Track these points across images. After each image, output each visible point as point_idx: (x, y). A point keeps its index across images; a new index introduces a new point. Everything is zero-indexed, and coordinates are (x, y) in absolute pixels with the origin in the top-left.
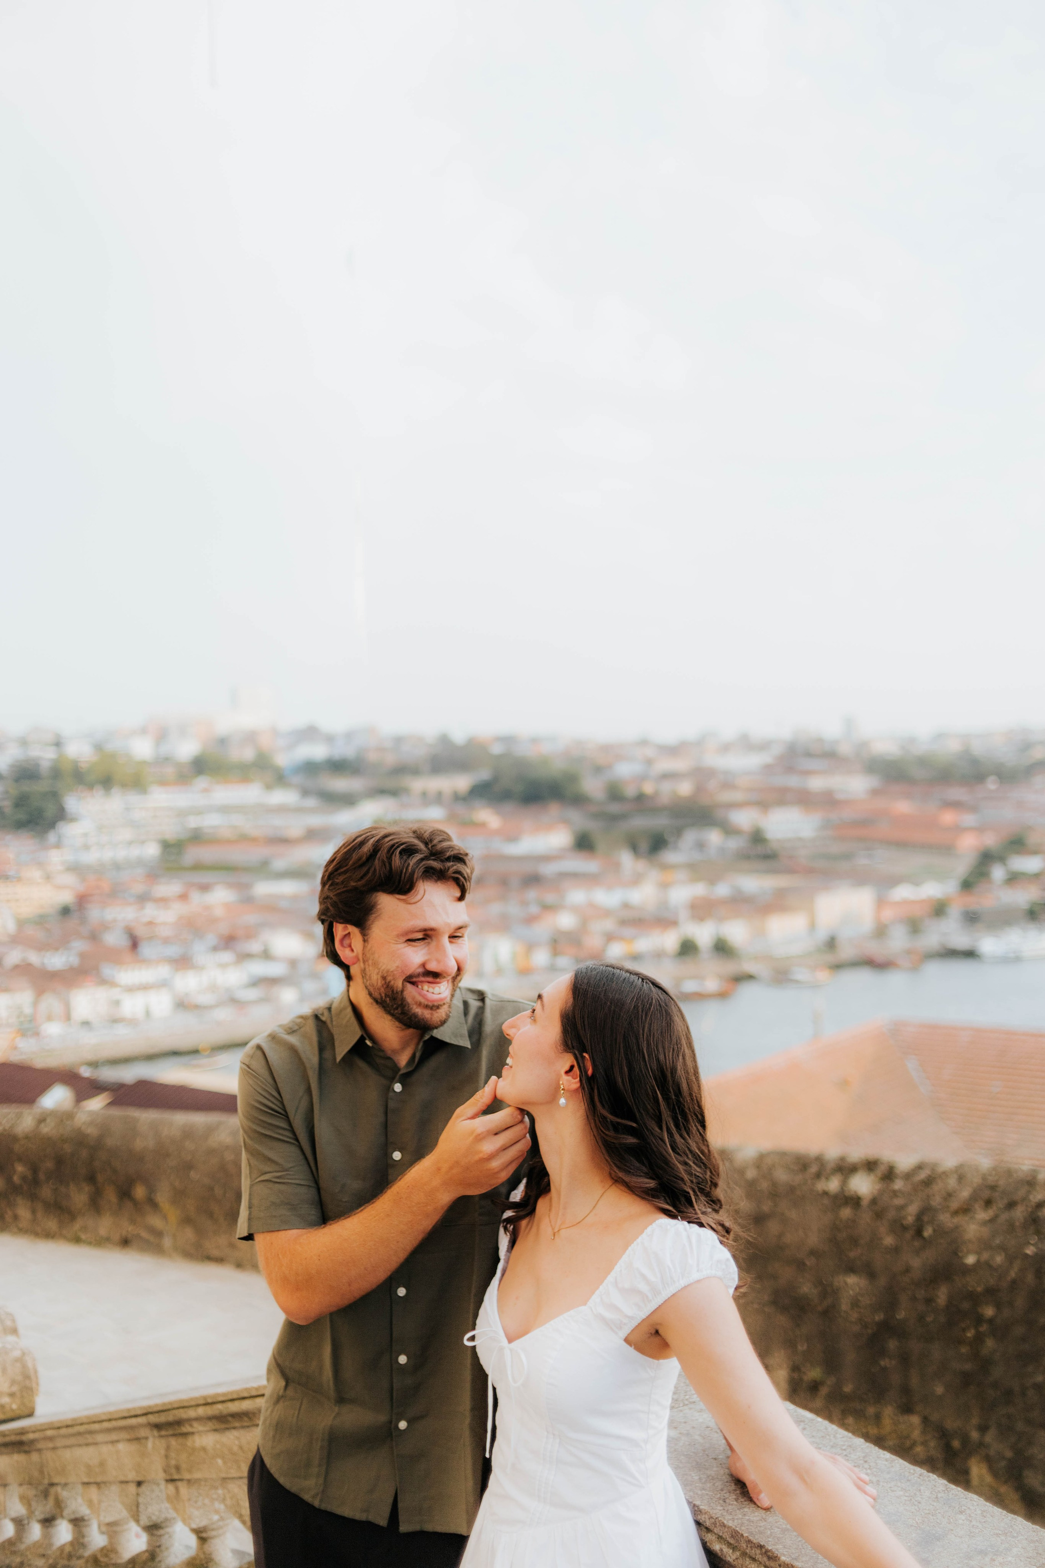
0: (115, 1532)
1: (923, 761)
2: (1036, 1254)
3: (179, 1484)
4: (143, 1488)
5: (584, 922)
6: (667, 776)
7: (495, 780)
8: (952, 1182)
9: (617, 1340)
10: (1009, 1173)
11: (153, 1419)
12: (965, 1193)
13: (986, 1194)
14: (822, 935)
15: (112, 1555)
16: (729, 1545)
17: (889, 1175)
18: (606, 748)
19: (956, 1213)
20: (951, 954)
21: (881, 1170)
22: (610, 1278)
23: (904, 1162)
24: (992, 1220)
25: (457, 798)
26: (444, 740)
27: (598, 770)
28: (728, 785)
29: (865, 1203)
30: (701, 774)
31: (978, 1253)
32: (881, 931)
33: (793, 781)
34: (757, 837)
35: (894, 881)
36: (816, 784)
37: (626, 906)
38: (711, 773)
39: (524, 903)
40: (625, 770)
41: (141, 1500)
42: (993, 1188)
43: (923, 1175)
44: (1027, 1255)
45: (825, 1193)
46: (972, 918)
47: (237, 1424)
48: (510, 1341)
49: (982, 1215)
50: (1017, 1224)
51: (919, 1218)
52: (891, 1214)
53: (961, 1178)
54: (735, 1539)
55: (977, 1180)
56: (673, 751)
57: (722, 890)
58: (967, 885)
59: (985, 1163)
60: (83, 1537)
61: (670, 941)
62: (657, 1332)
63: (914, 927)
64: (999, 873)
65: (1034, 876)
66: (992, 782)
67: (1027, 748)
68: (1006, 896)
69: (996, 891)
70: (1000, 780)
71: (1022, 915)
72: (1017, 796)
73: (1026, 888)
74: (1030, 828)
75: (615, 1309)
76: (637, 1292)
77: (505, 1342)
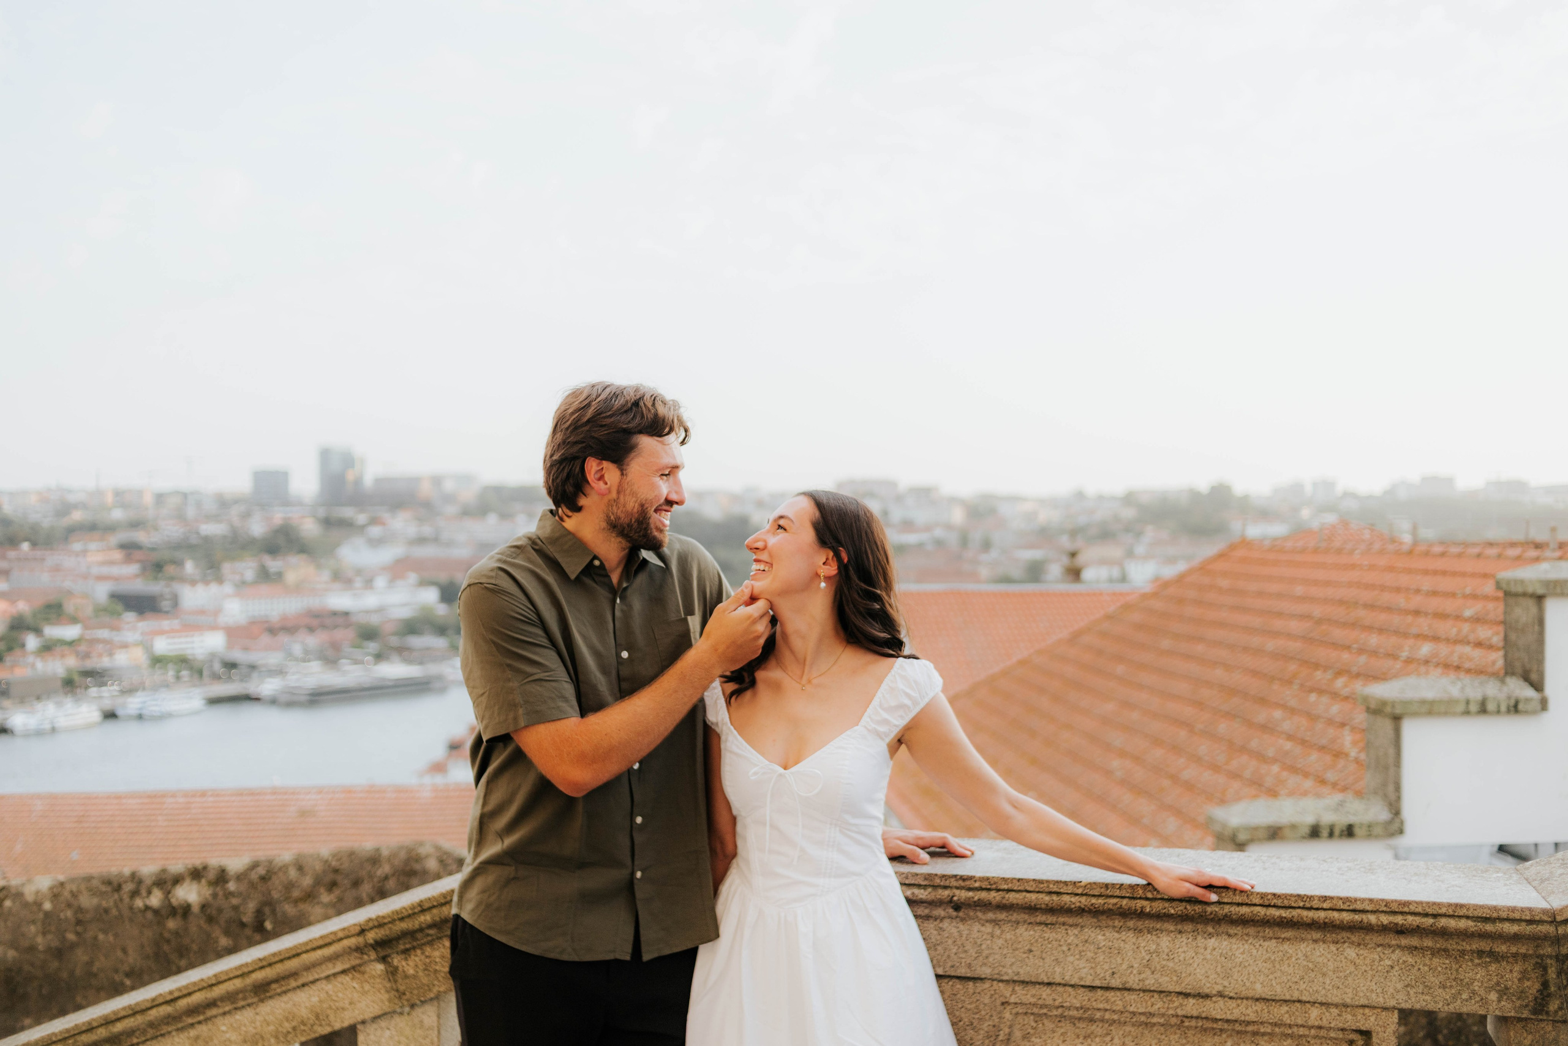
8: (293, 873)
9: (883, 745)
12: (307, 881)
13: (330, 877)
17: (222, 877)
19: (296, 902)
21: (211, 875)
23: (235, 864)
24: (335, 901)
29: (196, 909)
42: (336, 871)
45: (147, 908)
48: (785, 768)
49: (325, 898)
51: (259, 913)
52: (228, 914)
53: (300, 868)
55: (318, 867)
59: (325, 852)
62: (901, 737)
64: (32, 642)
65: (71, 643)
66: (25, 546)
67: (65, 509)
68: (40, 665)
69: (31, 659)
70: (34, 544)
71: (59, 683)
72: (53, 558)
73: (63, 656)
74: (70, 593)
75: (886, 722)
76: (902, 706)
77: (781, 770)
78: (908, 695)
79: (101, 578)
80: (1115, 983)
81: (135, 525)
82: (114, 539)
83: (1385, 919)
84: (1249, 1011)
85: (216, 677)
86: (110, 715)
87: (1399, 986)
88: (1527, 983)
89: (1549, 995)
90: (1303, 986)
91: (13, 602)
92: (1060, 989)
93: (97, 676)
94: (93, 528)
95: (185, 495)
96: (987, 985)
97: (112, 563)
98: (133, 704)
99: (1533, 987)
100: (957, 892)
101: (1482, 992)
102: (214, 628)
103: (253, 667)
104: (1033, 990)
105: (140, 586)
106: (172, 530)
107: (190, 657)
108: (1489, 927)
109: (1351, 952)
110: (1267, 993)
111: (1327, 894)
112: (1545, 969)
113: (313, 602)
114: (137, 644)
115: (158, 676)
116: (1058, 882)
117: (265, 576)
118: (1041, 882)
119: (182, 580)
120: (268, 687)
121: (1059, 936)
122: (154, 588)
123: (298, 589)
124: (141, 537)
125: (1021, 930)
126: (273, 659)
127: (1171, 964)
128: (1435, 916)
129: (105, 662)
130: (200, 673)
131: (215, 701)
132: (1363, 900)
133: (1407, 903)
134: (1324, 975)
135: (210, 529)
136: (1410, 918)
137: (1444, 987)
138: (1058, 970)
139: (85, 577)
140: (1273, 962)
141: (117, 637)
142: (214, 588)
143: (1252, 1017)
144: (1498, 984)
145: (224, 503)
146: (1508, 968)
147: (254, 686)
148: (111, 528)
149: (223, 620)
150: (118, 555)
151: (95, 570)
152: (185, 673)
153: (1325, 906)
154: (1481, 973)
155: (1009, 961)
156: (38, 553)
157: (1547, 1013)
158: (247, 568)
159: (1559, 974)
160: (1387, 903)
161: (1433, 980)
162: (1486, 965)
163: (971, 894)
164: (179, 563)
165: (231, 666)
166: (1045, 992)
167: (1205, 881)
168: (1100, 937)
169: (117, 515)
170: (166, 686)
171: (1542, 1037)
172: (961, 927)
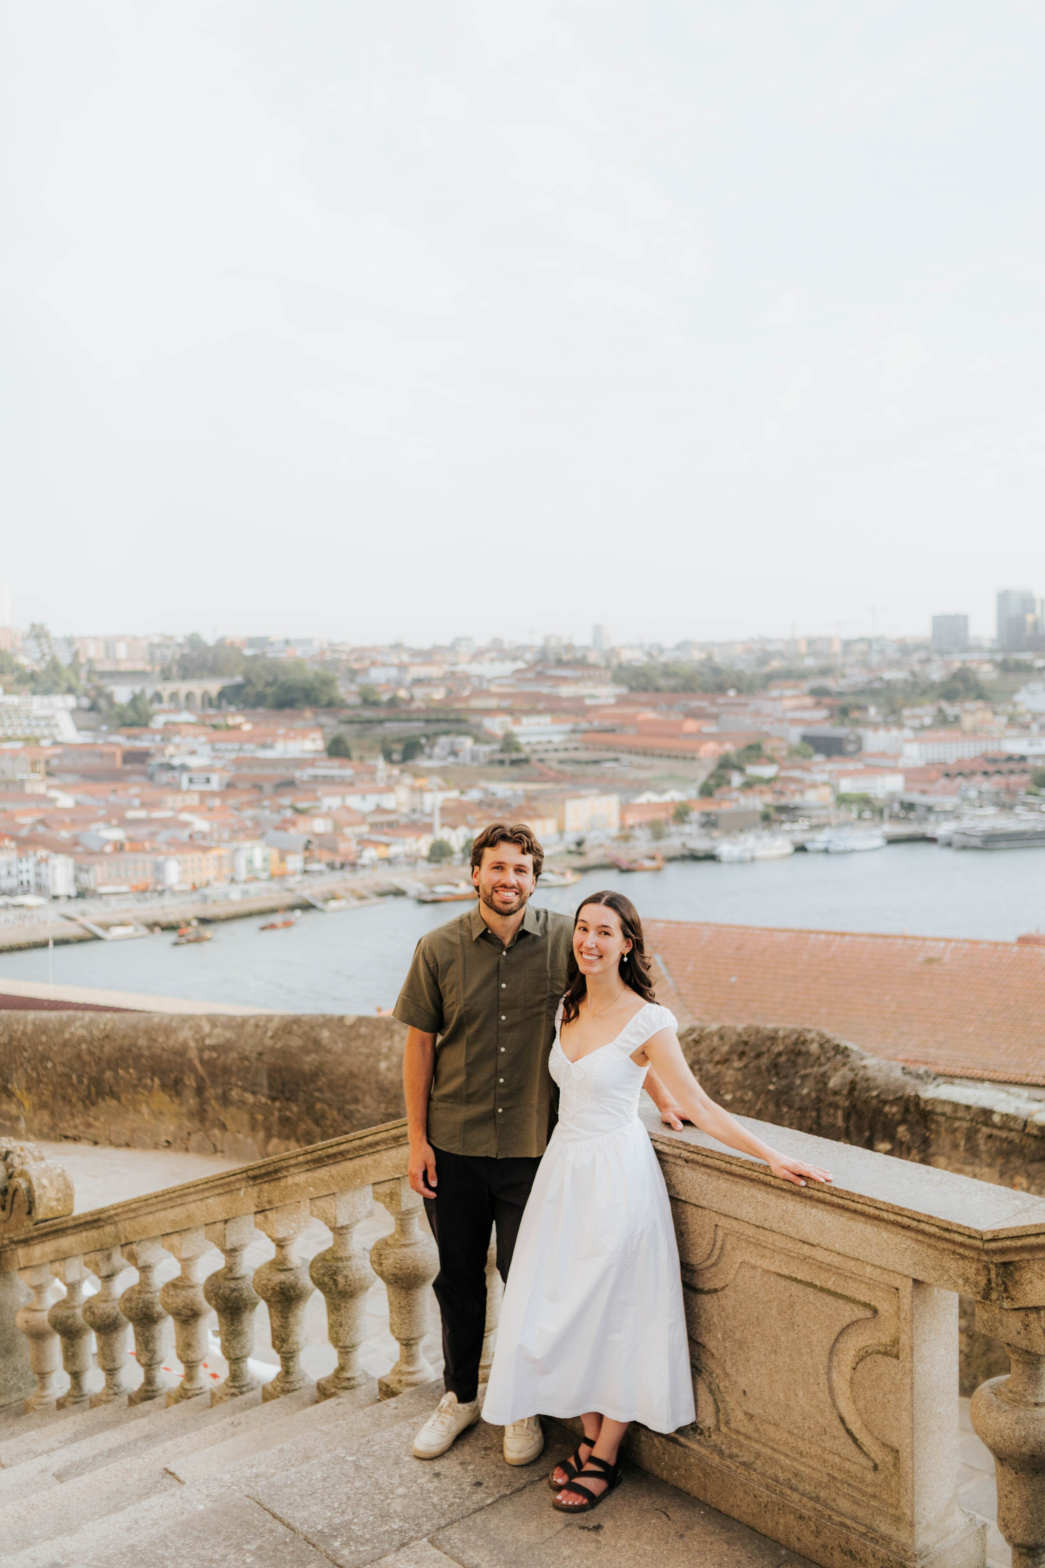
0: (188, 1265)
1: (668, 672)
2: (776, 1089)
3: (267, 1212)
4: (229, 1225)
5: (338, 827)
6: (418, 682)
7: (248, 682)
9: (626, 1056)
10: (758, 1031)
11: (251, 1173)
13: (741, 1048)
14: (571, 837)
15: (186, 1281)
16: (667, 1145)
18: (360, 653)
20: (694, 857)
22: (625, 1030)
24: (746, 1066)
25: (208, 701)
26: (194, 641)
27: (353, 674)
28: (479, 693)
30: (455, 679)
31: (733, 1092)
32: (625, 837)
33: (545, 689)
34: (509, 743)
35: (640, 787)
36: (566, 691)
37: (379, 810)
38: (466, 678)
39: (279, 809)
40: (378, 675)
41: (227, 1232)
42: (746, 1043)
43: (694, 1036)
44: (770, 1090)
46: (710, 823)
47: (331, 1162)
48: (573, 1062)
49: (737, 1064)
50: (764, 1068)
53: (722, 1038)
54: (670, 1143)
55: (734, 1038)
56: (427, 656)
57: (474, 795)
58: (706, 792)
59: (740, 1027)
60: (148, 1279)
61: (423, 845)
62: (643, 1053)
63: (658, 832)
64: (736, 779)
65: (769, 781)
66: (732, 693)
67: (765, 658)
68: (742, 800)
69: (735, 795)
70: (739, 691)
71: (757, 818)
72: (755, 703)
73: (762, 792)
74: (767, 734)
75: (628, 1042)
76: (639, 1033)
77: (569, 1063)
78: (643, 1027)
79: (794, 722)
80: (766, 1225)
81: (824, 672)
82: (807, 686)
83: (892, 1217)
84: (835, 1260)
85: (894, 817)
86: (801, 849)
87: (910, 1263)
88: (980, 1278)
89: (991, 1289)
90: (860, 1251)
91: (721, 743)
92: (742, 1223)
93: (789, 812)
94: (791, 676)
95: (869, 642)
96: (707, 1212)
97: (804, 708)
98: (821, 839)
99: (983, 1282)
100: (683, 1152)
101: (954, 1277)
102: (893, 770)
103: (930, 809)
104: (730, 1221)
105: (828, 730)
106: (857, 677)
107: (872, 796)
108: (946, 1235)
109: (885, 1235)
110: (842, 1251)
111: (863, 1194)
112: (989, 1270)
113: (990, 748)
114: (825, 784)
115: (842, 814)
116: (730, 1156)
117: (943, 721)
118: (722, 1154)
119: (867, 724)
120: (943, 829)
121: (739, 1190)
122: (841, 732)
123: (975, 733)
124: (829, 683)
125: (721, 1181)
126: (949, 802)
127: (793, 1221)
128: (919, 1221)
129: (796, 800)
130: (881, 812)
131: (893, 841)
132: (880, 1202)
133: (903, 1209)
134: (871, 1246)
135: (890, 675)
136: (905, 1219)
137: (934, 1269)
138: (739, 1210)
139: (781, 721)
140: (845, 1231)
141: (808, 777)
142: (895, 732)
143: (837, 1264)
144: (963, 1274)
145: (905, 649)
146: (969, 1264)
147: (929, 829)
148: (803, 676)
149: (902, 763)
150: (809, 701)
151: (790, 715)
152: (867, 814)
153: (861, 1201)
154: (953, 1265)
155: (715, 1200)
156: (742, 700)
157: (991, 1300)
158: (926, 713)
159: (997, 1275)
160: (893, 1207)
161: (929, 1263)
162: (956, 1260)
163: (689, 1154)
164: (863, 708)
165: (909, 807)
166: (735, 1223)
167: (798, 1172)
168: (759, 1195)
169: (810, 662)
170: (847, 824)
171: (993, 1316)
172: (693, 1174)
